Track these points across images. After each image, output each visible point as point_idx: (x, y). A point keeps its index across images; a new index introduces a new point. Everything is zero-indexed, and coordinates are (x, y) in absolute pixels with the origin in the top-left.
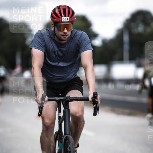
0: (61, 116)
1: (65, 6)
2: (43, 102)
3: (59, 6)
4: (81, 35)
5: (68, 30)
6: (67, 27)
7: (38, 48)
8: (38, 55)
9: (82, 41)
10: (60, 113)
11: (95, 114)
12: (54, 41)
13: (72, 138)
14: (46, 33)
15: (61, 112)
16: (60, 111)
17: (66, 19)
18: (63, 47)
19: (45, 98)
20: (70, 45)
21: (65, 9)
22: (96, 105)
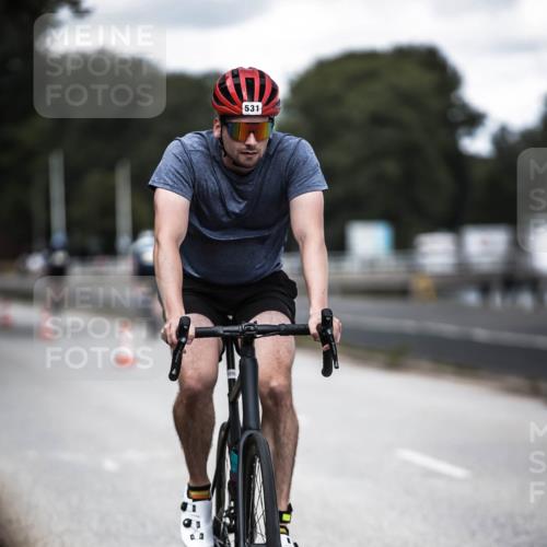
0: (234, 380)
1: (252, 70)
2: (183, 340)
3: (237, 70)
4: (296, 148)
5: (258, 139)
7: (172, 189)
8: (172, 207)
9: (298, 163)
10: (231, 371)
11: (327, 372)
12: (220, 167)
14: (196, 145)
15: (233, 368)
16: (231, 365)
17: (252, 108)
18: (247, 184)
19: (187, 330)
21: (253, 79)
22: (331, 346)
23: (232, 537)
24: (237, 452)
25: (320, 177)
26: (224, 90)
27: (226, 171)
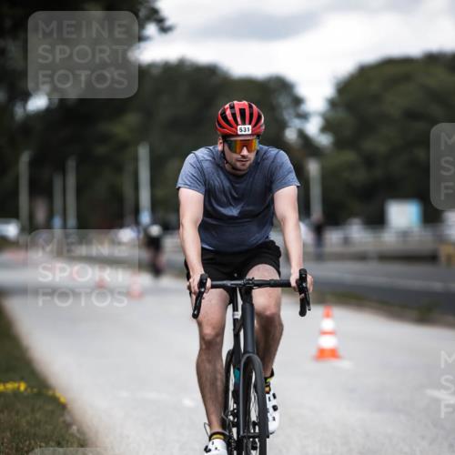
0: (237, 319)
2: (203, 290)
4: (275, 157)
6: (247, 144)
7: (190, 187)
9: (276, 168)
10: (236, 313)
11: (303, 313)
13: (259, 360)
14: (206, 156)
15: (237, 310)
16: (235, 309)
17: (245, 129)
20: (254, 179)
21: (244, 109)
22: (305, 295)
23: (234, 430)
24: (239, 369)
25: (293, 176)
26: (225, 118)
27: (227, 174)
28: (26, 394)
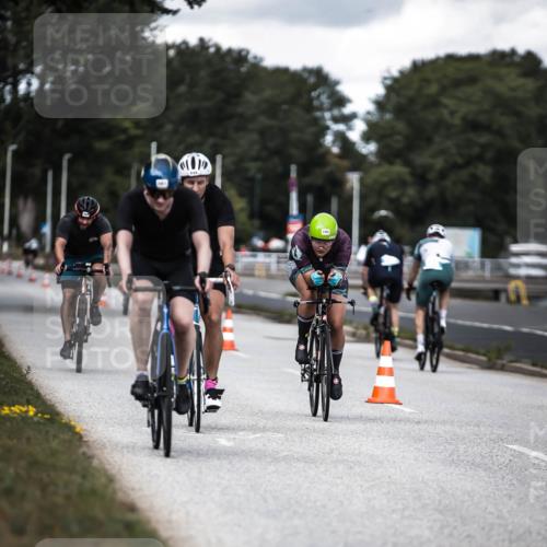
28: (36, 419)
